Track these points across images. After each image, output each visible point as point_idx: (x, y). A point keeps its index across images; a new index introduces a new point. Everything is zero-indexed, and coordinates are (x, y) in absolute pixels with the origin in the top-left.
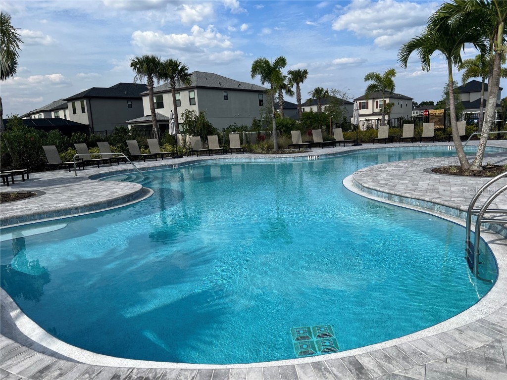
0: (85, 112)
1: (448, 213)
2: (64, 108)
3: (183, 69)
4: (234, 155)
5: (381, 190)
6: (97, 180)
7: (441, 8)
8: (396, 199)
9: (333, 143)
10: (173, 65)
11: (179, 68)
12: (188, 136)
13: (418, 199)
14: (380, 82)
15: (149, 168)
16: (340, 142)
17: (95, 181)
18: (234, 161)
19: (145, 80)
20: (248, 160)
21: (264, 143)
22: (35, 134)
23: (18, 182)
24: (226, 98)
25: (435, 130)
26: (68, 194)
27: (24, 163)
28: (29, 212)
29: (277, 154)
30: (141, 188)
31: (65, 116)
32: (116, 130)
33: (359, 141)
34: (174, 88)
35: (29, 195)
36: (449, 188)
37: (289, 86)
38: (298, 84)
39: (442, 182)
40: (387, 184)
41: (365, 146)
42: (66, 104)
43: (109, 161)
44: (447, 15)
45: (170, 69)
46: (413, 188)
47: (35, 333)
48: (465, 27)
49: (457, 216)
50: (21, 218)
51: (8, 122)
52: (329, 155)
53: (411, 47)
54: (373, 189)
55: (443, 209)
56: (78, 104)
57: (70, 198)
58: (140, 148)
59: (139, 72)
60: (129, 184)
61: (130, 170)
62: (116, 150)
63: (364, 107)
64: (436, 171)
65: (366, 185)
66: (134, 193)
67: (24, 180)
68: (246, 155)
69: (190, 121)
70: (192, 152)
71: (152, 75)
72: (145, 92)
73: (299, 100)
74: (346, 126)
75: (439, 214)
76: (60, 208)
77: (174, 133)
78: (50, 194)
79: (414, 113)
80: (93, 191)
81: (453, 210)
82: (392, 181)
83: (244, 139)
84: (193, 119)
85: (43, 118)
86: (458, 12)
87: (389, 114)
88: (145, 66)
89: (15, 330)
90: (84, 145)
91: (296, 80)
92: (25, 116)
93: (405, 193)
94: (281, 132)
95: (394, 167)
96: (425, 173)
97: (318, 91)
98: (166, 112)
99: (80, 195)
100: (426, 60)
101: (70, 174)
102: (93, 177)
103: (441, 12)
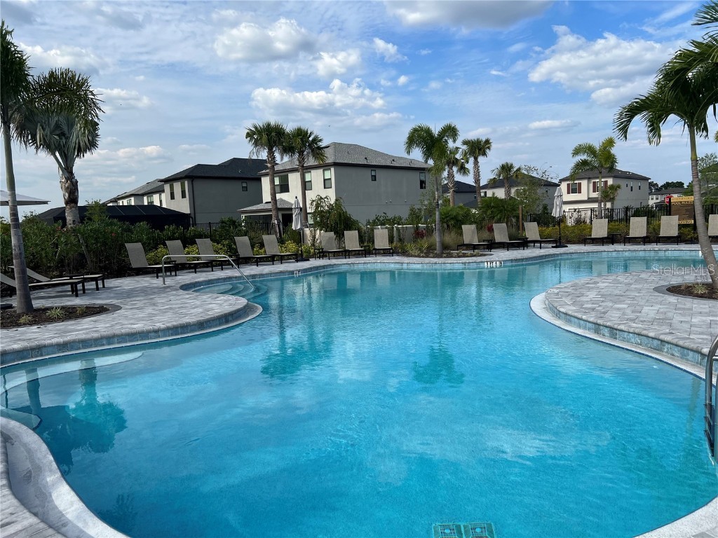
0: (185, 197)
1: (683, 357)
2: (160, 191)
3: (316, 140)
4: (380, 259)
5: (584, 317)
6: (190, 292)
7: (676, 56)
8: (606, 331)
9: (524, 243)
10: (301, 134)
11: (311, 139)
12: (318, 232)
13: (639, 334)
14: (595, 156)
15: (262, 275)
16: (535, 242)
17: (187, 292)
18: (379, 267)
19: (264, 155)
20: (398, 266)
21: (423, 241)
22: (117, 227)
23: (90, 291)
24: (374, 178)
25: (681, 226)
26: (149, 310)
27: (101, 265)
28: (96, 335)
29: (441, 257)
30: (245, 304)
31: (161, 201)
32: (223, 222)
33: (563, 241)
34: (303, 166)
35: (101, 310)
36: (689, 319)
37: (462, 161)
38: (476, 159)
39: (679, 309)
40: (593, 309)
41: (572, 248)
42: (163, 186)
43: (211, 265)
44: (686, 66)
45: (299, 140)
46: (632, 316)
47: (73, 508)
48: (714, 83)
49: (697, 363)
50: (84, 343)
51: (88, 210)
52: (516, 260)
53: (632, 111)
54: (572, 316)
55: (676, 352)
56: (177, 187)
57: (151, 316)
58: (253, 247)
59: (256, 144)
60: (231, 297)
61: (236, 277)
62: (221, 249)
63: (574, 191)
64: (674, 290)
65: (562, 310)
66: (235, 311)
67: (97, 289)
68: (396, 258)
69: (322, 211)
70: (322, 254)
71: (274, 149)
72: (264, 171)
73: (477, 180)
74: (544, 218)
75: (670, 358)
76: (135, 331)
77: (299, 227)
78: (127, 309)
79: (652, 199)
80: (182, 307)
81: (691, 354)
82: (603, 304)
83: (395, 235)
84: (326, 208)
85: (133, 204)
86: (701, 61)
87: (612, 200)
88: (265, 137)
89: (48, 502)
90: (178, 243)
91: (474, 153)
92: (111, 201)
93: (619, 324)
94: (448, 226)
95: (610, 283)
96: (657, 294)
97: (506, 168)
98: (291, 197)
99: (164, 312)
100: (655, 129)
101: (156, 282)
102: (185, 287)
103: (676, 62)
